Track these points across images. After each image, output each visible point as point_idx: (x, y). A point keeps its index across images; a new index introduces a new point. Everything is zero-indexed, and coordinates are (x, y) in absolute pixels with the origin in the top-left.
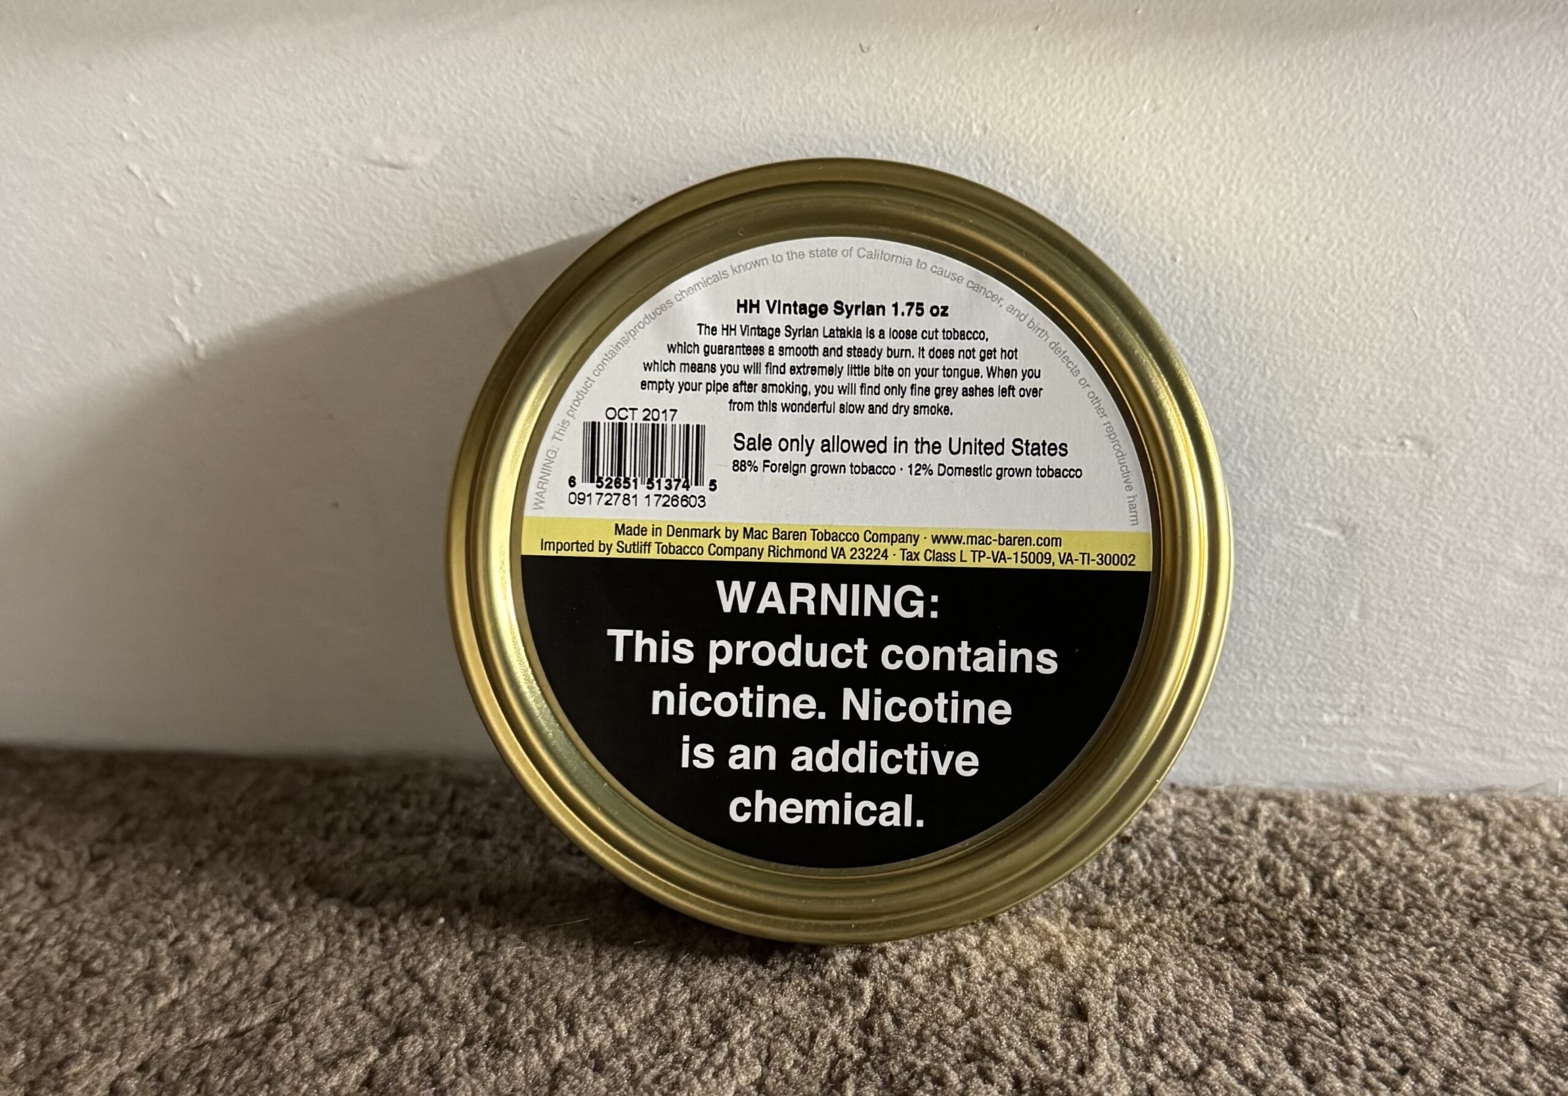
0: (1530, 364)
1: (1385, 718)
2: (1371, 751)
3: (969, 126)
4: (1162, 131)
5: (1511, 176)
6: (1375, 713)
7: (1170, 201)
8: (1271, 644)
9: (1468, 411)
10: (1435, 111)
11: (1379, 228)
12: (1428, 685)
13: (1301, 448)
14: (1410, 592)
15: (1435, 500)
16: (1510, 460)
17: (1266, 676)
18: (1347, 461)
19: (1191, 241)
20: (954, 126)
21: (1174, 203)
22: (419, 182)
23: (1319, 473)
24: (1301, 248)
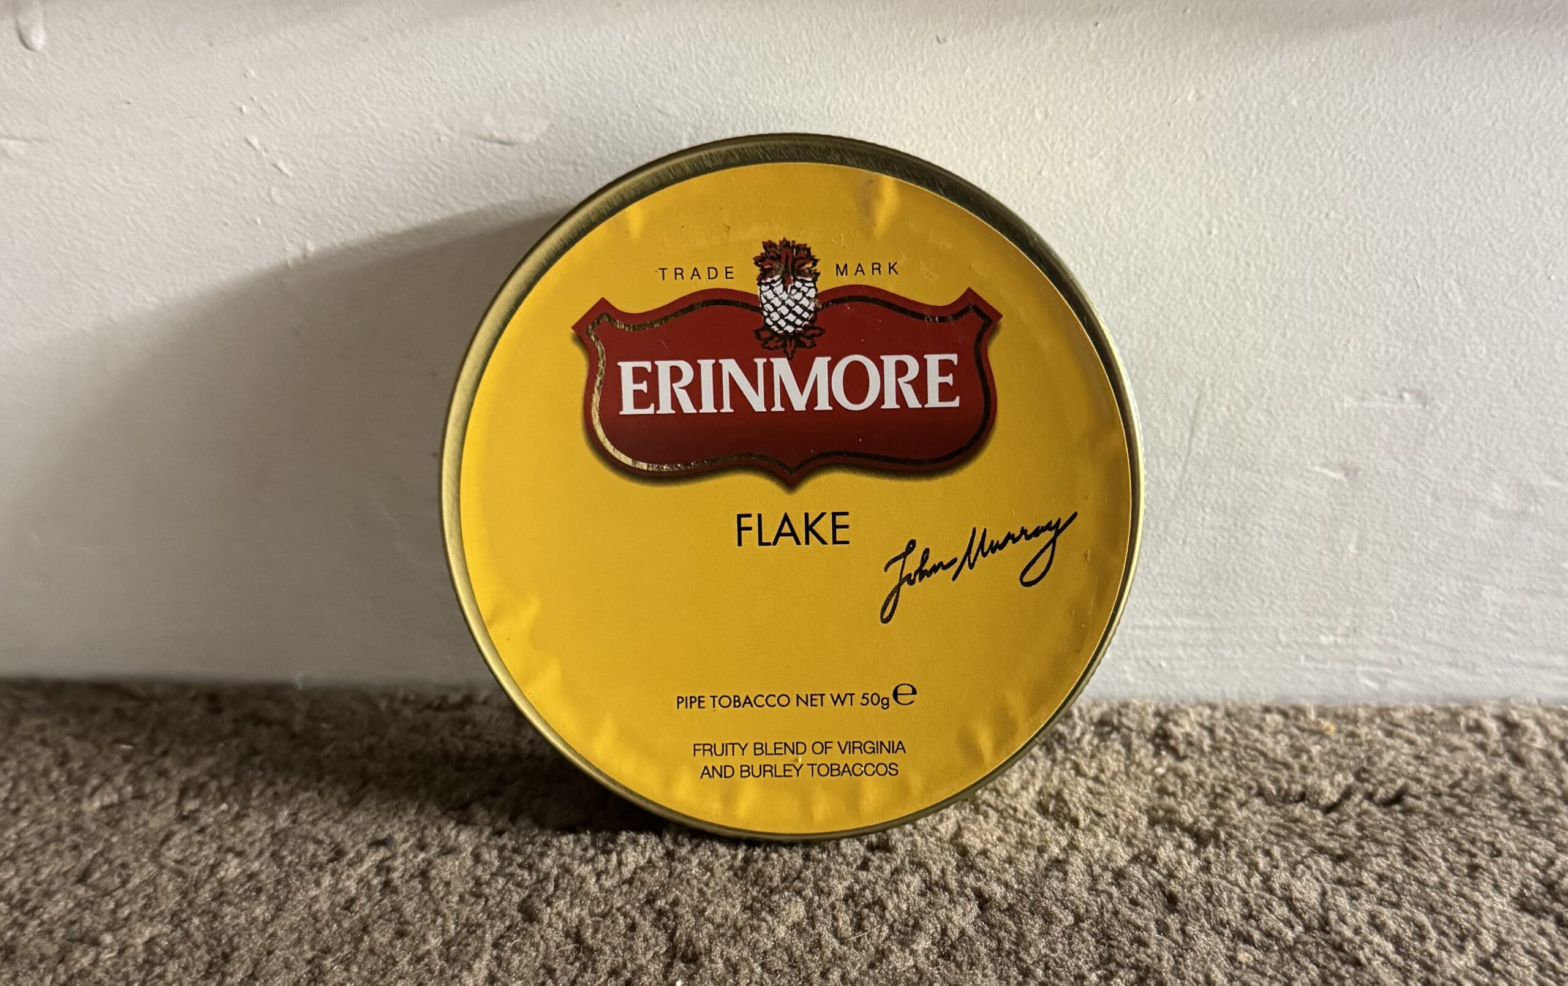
1: (1375, 638)
2: (1360, 668)
3: (1032, 112)
4: (1204, 119)
5: (1504, 162)
6: (1364, 632)
7: (1209, 181)
8: (1278, 574)
9: (1459, 368)
10: (1441, 104)
13: (1313, 401)
14: (1401, 526)
16: (1493, 411)
17: (1272, 603)
18: (1353, 413)
19: (1225, 217)
20: (1018, 111)
21: (1212, 182)
22: (525, 157)
23: (1328, 422)
24: (1321, 222)
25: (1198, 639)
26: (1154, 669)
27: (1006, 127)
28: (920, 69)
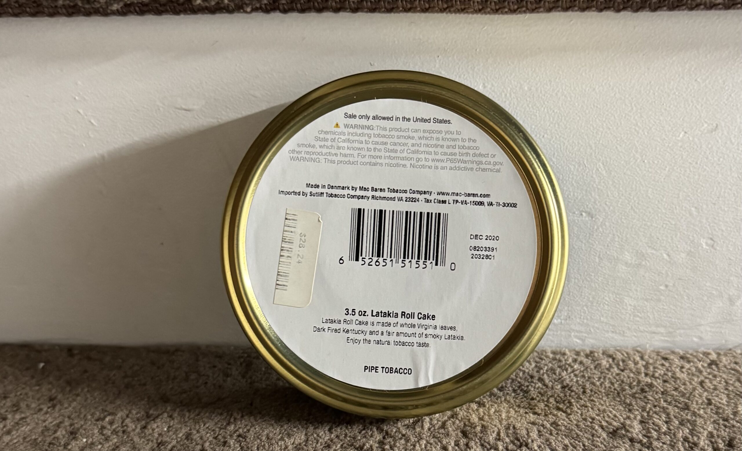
0: (629, 183)
11: (571, 132)
12: (594, 308)
15: (595, 236)
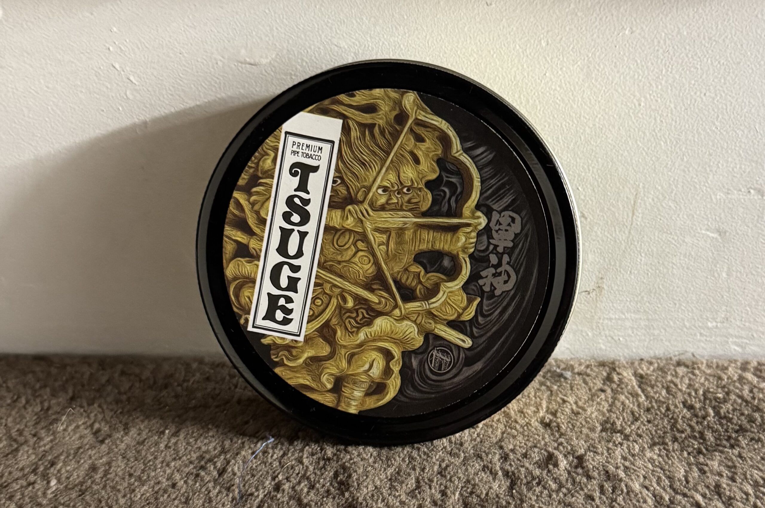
1: (738, 323)
2: (731, 339)
3: (540, 42)
4: (635, 43)
6: (733, 321)
8: (683, 289)
13: (700, 195)
14: (752, 263)
17: (680, 305)
18: (722, 201)
19: (648, 96)
20: (532, 41)
21: (640, 77)
22: (264, 72)
23: (709, 206)
24: (702, 99)
25: (640, 325)
26: (615, 341)
27: (526, 50)
28: (478, 20)
